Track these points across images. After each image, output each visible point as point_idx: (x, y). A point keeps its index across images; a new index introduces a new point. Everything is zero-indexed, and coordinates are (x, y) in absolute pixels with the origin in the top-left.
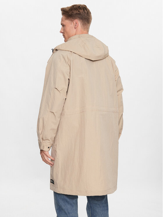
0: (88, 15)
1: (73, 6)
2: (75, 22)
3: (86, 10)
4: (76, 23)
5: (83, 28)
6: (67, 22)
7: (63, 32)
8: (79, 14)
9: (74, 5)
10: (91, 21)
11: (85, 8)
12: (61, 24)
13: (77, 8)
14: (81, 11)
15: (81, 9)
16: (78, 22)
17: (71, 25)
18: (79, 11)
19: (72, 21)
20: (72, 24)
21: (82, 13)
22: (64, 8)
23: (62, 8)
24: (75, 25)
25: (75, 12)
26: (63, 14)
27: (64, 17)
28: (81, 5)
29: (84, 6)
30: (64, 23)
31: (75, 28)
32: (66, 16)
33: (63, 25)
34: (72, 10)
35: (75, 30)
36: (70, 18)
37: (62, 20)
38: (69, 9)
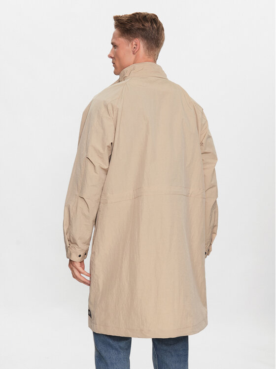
0: (158, 34)
1: (135, 15)
2: (134, 43)
3: (156, 24)
4: (136, 45)
5: (147, 54)
6: (122, 41)
7: (113, 56)
8: (144, 30)
9: (137, 13)
10: (162, 44)
11: (154, 19)
12: (112, 44)
13: (140, 19)
14: (148, 25)
15: (147, 21)
16: (140, 44)
17: (127, 48)
18: (143, 25)
19: (130, 40)
20: (130, 45)
21: (148, 29)
22: (120, 16)
23: (115, 15)
24: (135, 48)
25: (137, 25)
26: (116, 26)
27: (118, 32)
28: (148, 14)
29: (154, 17)
30: (117, 43)
31: (134, 54)
32: (120, 31)
33: (115, 45)
34: (131, 22)
35: (133, 57)
36: (127, 34)
37: (114, 37)
38: (127, 20)
